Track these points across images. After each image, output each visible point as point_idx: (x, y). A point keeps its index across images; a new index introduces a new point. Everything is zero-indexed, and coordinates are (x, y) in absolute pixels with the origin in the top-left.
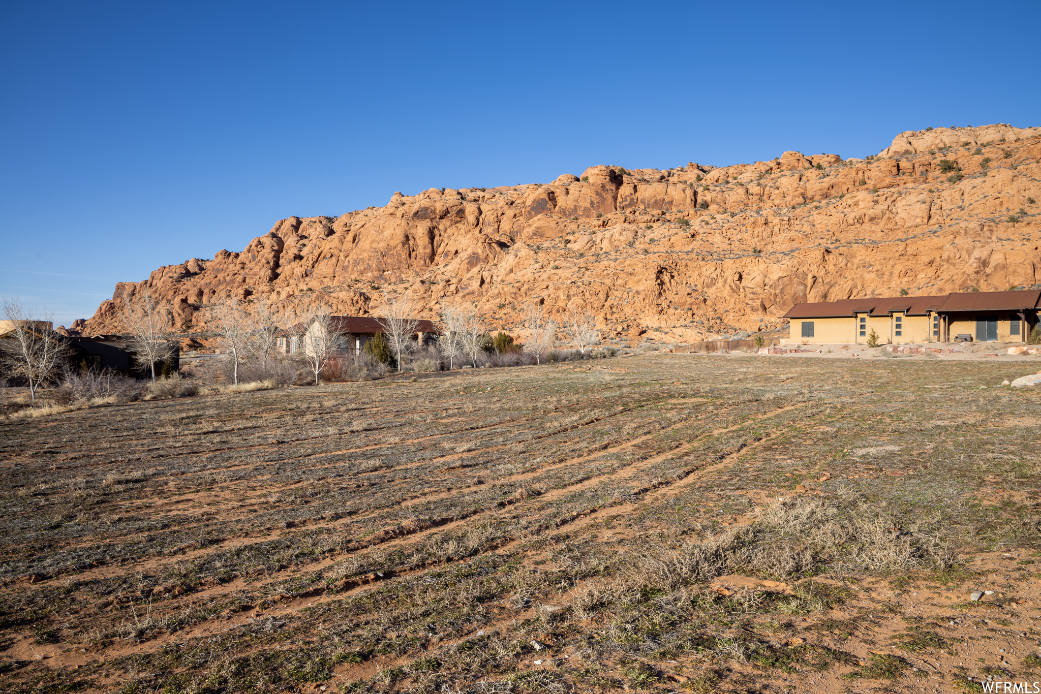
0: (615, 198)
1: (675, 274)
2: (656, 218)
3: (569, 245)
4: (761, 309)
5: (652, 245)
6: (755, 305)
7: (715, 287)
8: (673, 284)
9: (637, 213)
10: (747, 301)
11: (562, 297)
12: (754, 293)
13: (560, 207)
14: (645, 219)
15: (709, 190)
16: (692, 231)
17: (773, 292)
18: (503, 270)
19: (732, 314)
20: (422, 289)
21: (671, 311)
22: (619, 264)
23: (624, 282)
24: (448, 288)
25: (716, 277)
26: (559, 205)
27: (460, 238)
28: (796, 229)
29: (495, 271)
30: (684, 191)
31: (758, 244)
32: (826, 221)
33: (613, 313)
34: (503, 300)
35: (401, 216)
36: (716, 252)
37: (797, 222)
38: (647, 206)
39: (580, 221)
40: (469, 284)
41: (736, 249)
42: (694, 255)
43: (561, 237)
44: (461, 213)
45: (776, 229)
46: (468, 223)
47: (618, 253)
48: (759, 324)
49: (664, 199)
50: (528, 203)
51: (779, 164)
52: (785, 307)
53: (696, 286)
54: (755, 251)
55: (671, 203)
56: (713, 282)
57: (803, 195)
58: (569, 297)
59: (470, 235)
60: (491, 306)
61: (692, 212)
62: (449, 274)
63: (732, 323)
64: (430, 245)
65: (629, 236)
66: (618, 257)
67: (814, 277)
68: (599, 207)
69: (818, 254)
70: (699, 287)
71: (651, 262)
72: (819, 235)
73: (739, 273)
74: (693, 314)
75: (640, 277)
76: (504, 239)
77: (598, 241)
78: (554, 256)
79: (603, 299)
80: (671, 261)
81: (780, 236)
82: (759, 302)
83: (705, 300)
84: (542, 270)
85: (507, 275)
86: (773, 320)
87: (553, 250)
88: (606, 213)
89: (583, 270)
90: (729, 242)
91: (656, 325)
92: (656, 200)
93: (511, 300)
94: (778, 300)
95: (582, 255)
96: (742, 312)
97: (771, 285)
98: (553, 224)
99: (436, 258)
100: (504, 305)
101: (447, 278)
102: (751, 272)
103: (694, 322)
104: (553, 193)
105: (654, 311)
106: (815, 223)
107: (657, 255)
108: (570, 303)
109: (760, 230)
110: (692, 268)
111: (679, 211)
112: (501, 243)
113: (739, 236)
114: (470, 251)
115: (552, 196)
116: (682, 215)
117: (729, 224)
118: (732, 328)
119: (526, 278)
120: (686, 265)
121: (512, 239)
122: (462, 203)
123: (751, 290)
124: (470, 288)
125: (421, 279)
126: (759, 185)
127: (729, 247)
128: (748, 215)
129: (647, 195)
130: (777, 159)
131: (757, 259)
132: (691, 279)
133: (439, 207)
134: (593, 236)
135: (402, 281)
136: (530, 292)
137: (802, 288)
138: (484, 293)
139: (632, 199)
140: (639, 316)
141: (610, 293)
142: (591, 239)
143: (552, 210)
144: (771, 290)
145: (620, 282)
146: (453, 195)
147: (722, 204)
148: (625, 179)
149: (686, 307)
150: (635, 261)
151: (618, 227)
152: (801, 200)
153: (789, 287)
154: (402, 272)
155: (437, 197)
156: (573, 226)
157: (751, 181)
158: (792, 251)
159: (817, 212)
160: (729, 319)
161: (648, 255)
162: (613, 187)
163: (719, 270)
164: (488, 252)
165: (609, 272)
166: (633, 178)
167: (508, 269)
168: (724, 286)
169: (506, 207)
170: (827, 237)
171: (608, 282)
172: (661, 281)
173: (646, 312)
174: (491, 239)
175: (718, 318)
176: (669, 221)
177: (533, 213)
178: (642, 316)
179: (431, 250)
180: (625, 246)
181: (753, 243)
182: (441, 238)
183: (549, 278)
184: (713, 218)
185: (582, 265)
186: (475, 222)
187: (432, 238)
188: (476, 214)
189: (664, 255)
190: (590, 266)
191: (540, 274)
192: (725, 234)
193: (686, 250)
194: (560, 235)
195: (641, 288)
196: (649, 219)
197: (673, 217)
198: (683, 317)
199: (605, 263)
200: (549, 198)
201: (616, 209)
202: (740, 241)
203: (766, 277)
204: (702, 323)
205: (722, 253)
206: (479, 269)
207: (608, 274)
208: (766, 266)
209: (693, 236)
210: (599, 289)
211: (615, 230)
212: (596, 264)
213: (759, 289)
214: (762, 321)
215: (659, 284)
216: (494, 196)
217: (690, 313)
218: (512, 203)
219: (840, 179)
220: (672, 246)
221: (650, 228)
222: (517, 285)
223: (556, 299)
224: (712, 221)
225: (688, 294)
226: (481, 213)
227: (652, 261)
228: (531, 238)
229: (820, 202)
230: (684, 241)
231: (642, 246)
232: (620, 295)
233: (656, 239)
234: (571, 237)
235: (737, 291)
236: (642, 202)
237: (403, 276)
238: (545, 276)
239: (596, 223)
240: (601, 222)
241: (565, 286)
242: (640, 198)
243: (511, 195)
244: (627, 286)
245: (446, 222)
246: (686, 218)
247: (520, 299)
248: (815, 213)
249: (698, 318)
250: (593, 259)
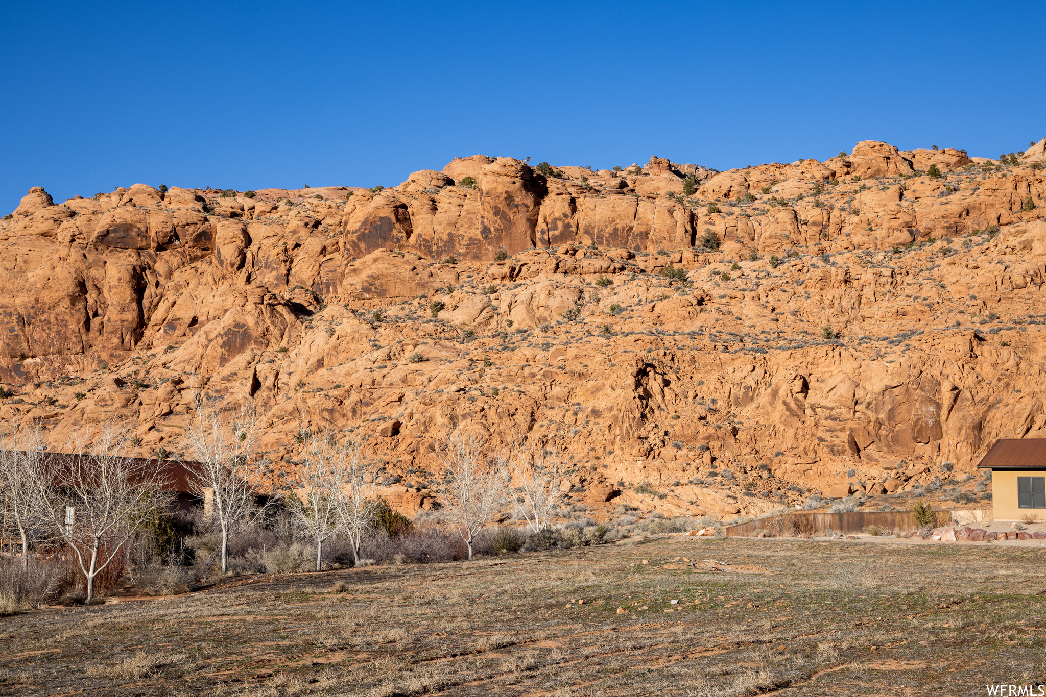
0: (533, 223)
1: (671, 376)
2: (618, 266)
3: (442, 315)
4: (849, 451)
5: (617, 319)
6: (837, 441)
7: (754, 405)
8: (667, 397)
9: (579, 254)
10: (820, 434)
11: (440, 420)
12: (834, 419)
13: (420, 236)
14: (597, 266)
15: (719, 212)
16: (698, 293)
17: (873, 417)
18: (301, 362)
19: (790, 460)
20: (119, 397)
21: (670, 451)
22: (555, 355)
23: (566, 391)
24: (178, 397)
25: (754, 386)
26: (416, 232)
27: (203, 292)
28: (907, 292)
29: (285, 363)
30: (671, 213)
31: (833, 320)
32: (968, 279)
33: (546, 454)
34: (305, 424)
35: (68, 239)
36: (748, 335)
37: (909, 279)
38: (598, 240)
39: (460, 266)
40: (226, 390)
41: (789, 330)
42: (706, 341)
43: (424, 297)
44: (204, 239)
45: (868, 292)
46: (221, 262)
47: (550, 333)
48: (847, 480)
49: (631, 228)
50: (354, 224)
51: (848, 165)
52: (898, 448)
53: (714, 401)
54: (829, 335)
55: (645, 235)
56: (749, 395)
57: (909, 226)
58: (453, 420)
59: (224, 286)
60: (277, 436)
61: (688, 254)
62: (179, 368)
63: (791, 478)
64: (134, 305)
65: (564, 299)
66: (550, 341)
67: (955, 388)
68: (499, 239)
69: (960, 344)
70: (721, 404)
71: (619, 352)
72: (955, 305)
73: (802, 377)
74: (713, 459)
75: (599, 382)
76: (300, 298)
77: (503, 307)
78: (413, 335)
79: (524, 426)
80: (662, 352)
81: (875, 307)
82: (844, 436)
83: (735, 431)
84: (389, 364)
85: (311, 371)
86: (874, 472)
87: (410, 323)
88: (515, 252)
89: (480, 365)
90: (773, 316)
91: (639, 480)
92: (616, 229)
93: (322, 424)
94: (883, 432)
95: (470, 335)
96: (811, 455)
97: (869, 404)
98: (405, 271)
99: (147, 333)
100: (308, 435)
101: (175, 375)
102: (826, 376)
103: (716, 474)
104: (404, 206)
105: (635, 452)
106: (945, 282)
107: (631, 338)
108: (457, 432)
109: (837, 292)
110: (705, 365)
111: (662, 253)
112: (295, 304)
113: (793, 305)
114: (228, 320)
115: (402, 213)
116: (668, 260)
117: (771, 281)
118: (794, 489)
119: (354, 380)
120: (693, 361)
121: (316, 299)
122: (206, 220)
123: (827, 413)
124: (228, 398)
125: (115, 376)
126: (817, 204)
127: (774, 325)
128: (808, 264)
129: (597, 218)
130: (844, 154)
131: (837, 351)
132: (704, 388)
133: (157, 224)
134: (493, 296)
135: (68, 381)
136: (364, 409)
137: (931, 409)
138: (260, 410)
139: (568, 226)
140: (602, 462)
141: (537, 414)
142: (489, 303)
143: (403, 242)
144: (869, 413)
145: (557, 390)
146: (186, 201)
147: (747, 240)
148: (552, 184)
149: (698, 445)
150: (587, 349)
151: (544, 280)
152: (905, 236)
153: (904, 407)
154: (66, 360)
155: (151, 203)
156: (447, 276)
157: (801, 197)
158: (904, 336)
159: (948, 260)
160: (786, 470)
161: (613, 339)
162: (529, 200)
163: (759, 371)
164: (269, 322)
165: (535, 370)
166: (568, 184)
167: (313, 360)
168: (772, 403)
169: (304, 232)
170: (972, 310)
171: (533, 390)
172: (645, 390)
173: (618, 452)
174: (274, 296)
175: (763, 467)
176: (643, 271)
177: (363, 246)
178: (609, 460)
179: (135, 314)
180: (560, 319)
181: (823, 318)
182: (159, 291)
183: (404, 381)
184: (736, 268)
185: (477, 354)
186: (238, 261)
187: (139, 288)
188: (240, 242)
189: (647, 338)
190: (493, 357)
191: (384, 371)
192: (764, 299)
193: (687, 330)
194: (421, 293)
195: (601, 403)
196: (605, 265)
197: (651, 263)
198: (694, 465)
199: (525, 351)
200: (397, 217)
201: (535, 244)
202: (795, 313)
203: (857, 386)
204: (734, 477)
205: (762, 336)
206: (249, 358)
207: (533, 375)
208: (856, 364)
209: (700, 302)
210: (516, 404)
211: (538, 287)
212: (506, 354)
213: (844, 410)
214: (852, 474)
215: (640, 397)
216: (275, 208)
217: (707, 457)
218: (317, 224)
219: (982, 196)
220: (658, 320)
221: (607, 283)
222: (336, 393)
223: (427, 425)
224: (734, 274)
225: (701, 418)
226: (248, 241)
227: (621, 349)
228: (359, 297)
229: (950, 242)
230: (683, 312)
231: (598, 320)
232: (558, 418)
233: (623, 306)
234: (446, 299)
235: (800, 413)
236: (587, 232)
237: (70, 368)
238: (395, 375)
239: (495, 270)
240: (506, 270)
241: (445, 397)
242: (582, 224)
243: (312, 207)
244: (573, 400)
245: (169, 258)
246: (676, 267)
247: (340, 423)
248: (943, 262)
249: (723, 467)
250: (496, 343)
